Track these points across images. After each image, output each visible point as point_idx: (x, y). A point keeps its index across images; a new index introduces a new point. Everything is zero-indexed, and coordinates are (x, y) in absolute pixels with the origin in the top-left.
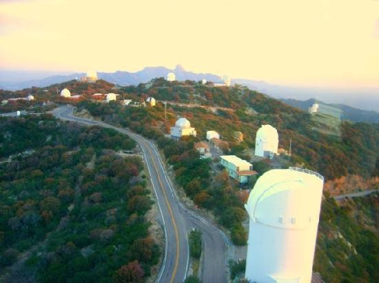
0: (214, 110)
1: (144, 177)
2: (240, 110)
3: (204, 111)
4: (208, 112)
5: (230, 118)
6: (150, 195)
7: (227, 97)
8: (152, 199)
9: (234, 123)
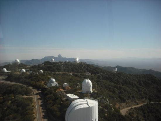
0: (71, 74)
1: (33, 106)
2: (83, 73)
3: (67, 75)
4: (69, 75)
5: (79, 77)
6: (34, 115)
7: (77, 68)
8: (35, 116)
9: (80, 79)
